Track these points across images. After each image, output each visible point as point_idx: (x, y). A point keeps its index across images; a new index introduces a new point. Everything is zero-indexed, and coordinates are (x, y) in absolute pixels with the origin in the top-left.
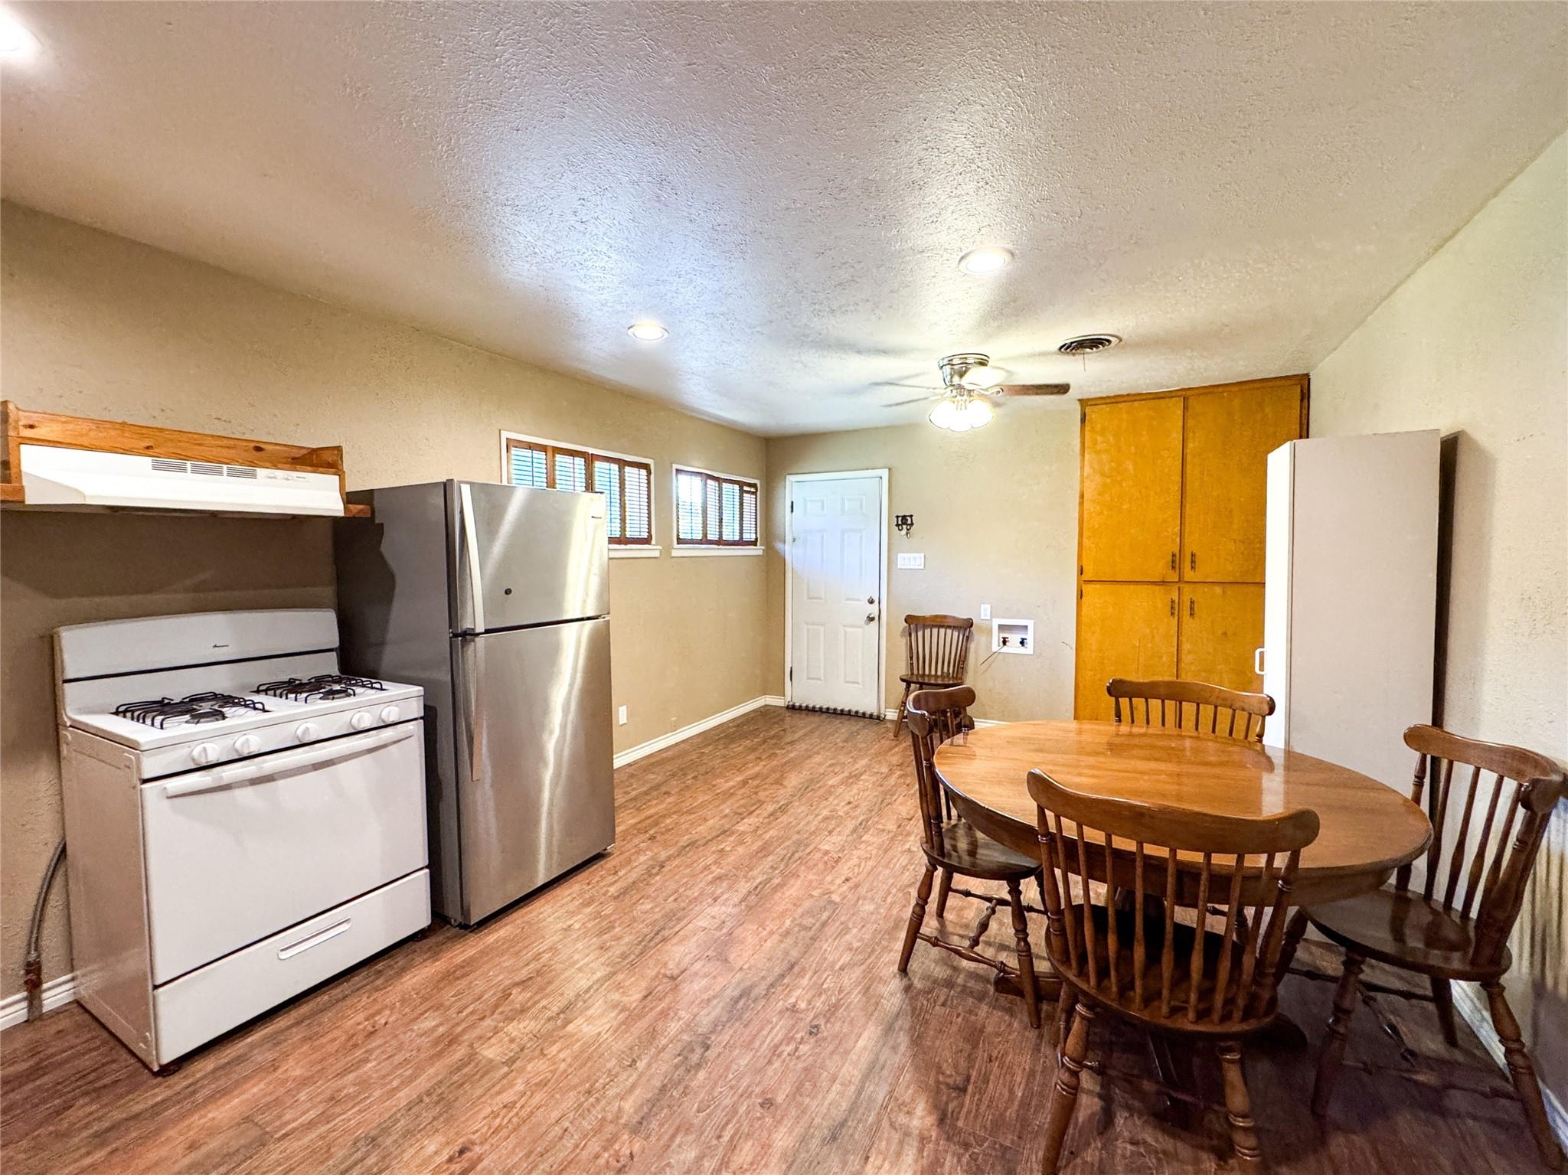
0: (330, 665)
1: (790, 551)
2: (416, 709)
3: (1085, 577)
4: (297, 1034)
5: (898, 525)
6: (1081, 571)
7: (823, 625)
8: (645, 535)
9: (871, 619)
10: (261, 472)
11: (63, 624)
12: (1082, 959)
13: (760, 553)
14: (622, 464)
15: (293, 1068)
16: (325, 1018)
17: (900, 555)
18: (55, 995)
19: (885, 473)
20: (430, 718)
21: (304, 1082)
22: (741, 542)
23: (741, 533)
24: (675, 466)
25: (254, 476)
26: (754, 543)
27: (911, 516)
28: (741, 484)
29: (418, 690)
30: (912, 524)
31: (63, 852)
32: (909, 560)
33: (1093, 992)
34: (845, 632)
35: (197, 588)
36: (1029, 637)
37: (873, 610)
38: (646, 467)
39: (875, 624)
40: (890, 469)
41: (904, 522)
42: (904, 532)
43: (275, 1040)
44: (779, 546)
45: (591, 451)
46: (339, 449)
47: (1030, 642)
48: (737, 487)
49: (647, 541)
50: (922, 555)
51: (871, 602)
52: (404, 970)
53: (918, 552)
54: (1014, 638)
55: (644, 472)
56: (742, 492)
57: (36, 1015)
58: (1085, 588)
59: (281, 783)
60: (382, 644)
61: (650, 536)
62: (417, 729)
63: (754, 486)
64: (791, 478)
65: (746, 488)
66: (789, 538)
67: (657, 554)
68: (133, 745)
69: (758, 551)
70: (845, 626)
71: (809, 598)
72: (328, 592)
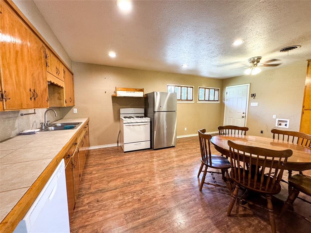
0: (143, 115)
1: (226, 102)
2: (149, 121)
3: (305, 108)
4: (135, 153)
5: (251, 96)
6: (304, 107)
7: (232, 118)
8: (192, 99)
9: (243, 117)
10: (136, 92)
11: (121, 108)
12: (238, 177)
13: (219, 103)
14: (188, 87)
15: (133, 156)
16: (137, 153)
17: (251, 103)
18: (119, 145)
19: (249, 85)
20: (151, 122)
21: (134, 157)
22: (214, 101)
23: (214, 98)
24: (199, 87)
25: (135, 92)
26: (218, 101)
27: (255, 94)
28: (215, 89)
29: (150, 118)
30: (255, 96)
31: (120, 131)
32: (254, 104)
33: (239, 183)
34: (237, 120)
35: (131, 105)
36: (288, 124)
37: (244, 115)
38: (192, 87)
39: (244, 118)
40: (250, 84)
41: (253, 95)
42: (253, 98)
43: (133, 153)
44: (224, 101)
45: (181, 86)
46: (143, 89)
47: (288, 125)
48: (214, 90)
49: (192, 100)
50: (257, 103)
51: (244, 113)
52: (146, 151)
53: (256, 102)
54: (283, 124)
55: (192, 88)
56: (215, 91)
57: (118, 146)
58: (305, 111)
59: (135, 126)
60: (148, 113)
61: (193, 99)
62: (149, 123)
63: (218, 89)
64: (227, 87)
65: (216, 90)
66: (226, 100)
67: (194, 102)
68: (123, 120)
69: (219, 102)
70: (237, 118)
71: (229, 112)
72: (144, 106)
